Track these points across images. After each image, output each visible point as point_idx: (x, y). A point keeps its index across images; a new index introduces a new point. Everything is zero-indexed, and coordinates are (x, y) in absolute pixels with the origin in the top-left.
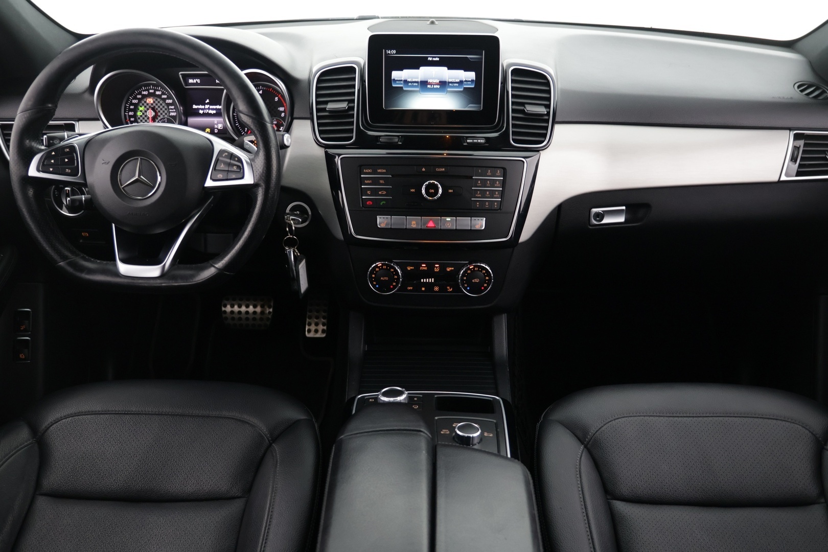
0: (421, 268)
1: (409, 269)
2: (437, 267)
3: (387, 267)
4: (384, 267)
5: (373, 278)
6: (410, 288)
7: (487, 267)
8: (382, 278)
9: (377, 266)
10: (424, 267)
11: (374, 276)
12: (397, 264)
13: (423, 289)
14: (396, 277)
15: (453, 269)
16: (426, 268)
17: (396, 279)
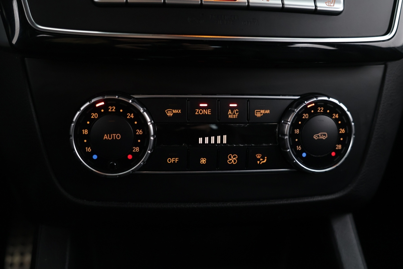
0: (198, 112)
1: (170, 114)
2: (233, 108)
3: (117, 109)
4: (111, 109)
5: (85, 137)
6: (172, 160)
7: (342, 105)
8: (105, 137)
9: (92, 108)
10: (203, 108)
11: (85, 132)
12: (141, 102)
13: (203, 161)
14: (140, 132)
15: (268, 112)
16: (208, 112)
17: (139, 137)
